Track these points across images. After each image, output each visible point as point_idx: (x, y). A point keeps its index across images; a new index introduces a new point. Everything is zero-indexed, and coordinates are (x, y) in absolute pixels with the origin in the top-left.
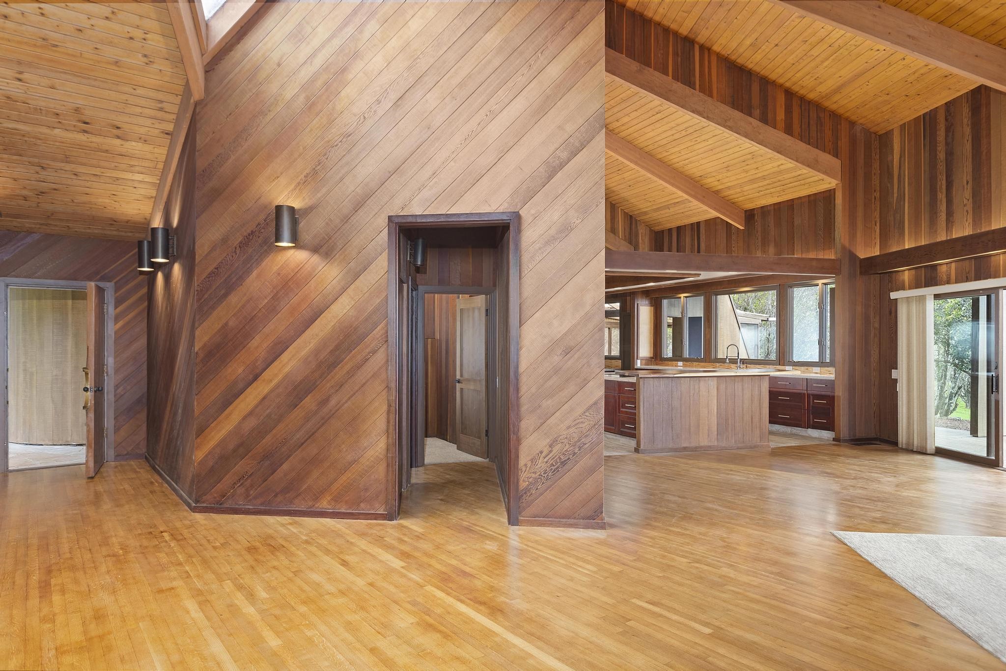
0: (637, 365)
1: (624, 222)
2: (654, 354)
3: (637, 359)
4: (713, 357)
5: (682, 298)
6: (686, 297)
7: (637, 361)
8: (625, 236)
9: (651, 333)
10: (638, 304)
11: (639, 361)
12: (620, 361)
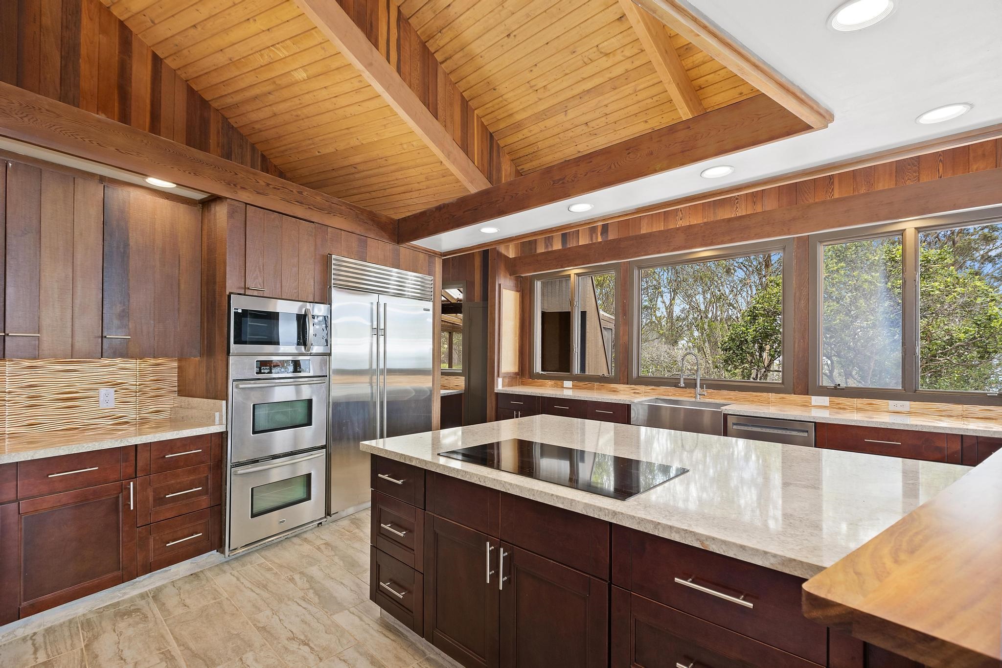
0: (497, 387)
1: (482, 142)
2: (519, 368)
3: (498, 376)
4: (635, 375)
5: (572, 276)
6: (578, 275)
7: (497, 380)
8: (483, 165)
9: (516, 334)
10: (500, 285)
11: (500, 380)
12: (464, 378)
